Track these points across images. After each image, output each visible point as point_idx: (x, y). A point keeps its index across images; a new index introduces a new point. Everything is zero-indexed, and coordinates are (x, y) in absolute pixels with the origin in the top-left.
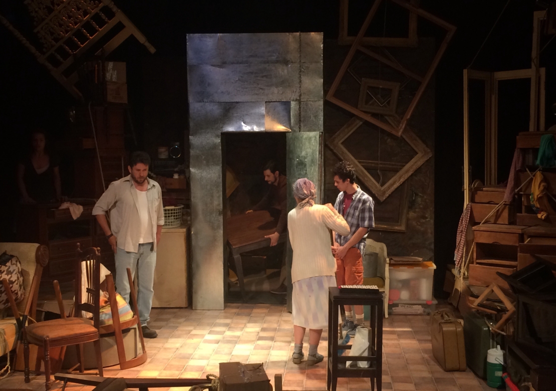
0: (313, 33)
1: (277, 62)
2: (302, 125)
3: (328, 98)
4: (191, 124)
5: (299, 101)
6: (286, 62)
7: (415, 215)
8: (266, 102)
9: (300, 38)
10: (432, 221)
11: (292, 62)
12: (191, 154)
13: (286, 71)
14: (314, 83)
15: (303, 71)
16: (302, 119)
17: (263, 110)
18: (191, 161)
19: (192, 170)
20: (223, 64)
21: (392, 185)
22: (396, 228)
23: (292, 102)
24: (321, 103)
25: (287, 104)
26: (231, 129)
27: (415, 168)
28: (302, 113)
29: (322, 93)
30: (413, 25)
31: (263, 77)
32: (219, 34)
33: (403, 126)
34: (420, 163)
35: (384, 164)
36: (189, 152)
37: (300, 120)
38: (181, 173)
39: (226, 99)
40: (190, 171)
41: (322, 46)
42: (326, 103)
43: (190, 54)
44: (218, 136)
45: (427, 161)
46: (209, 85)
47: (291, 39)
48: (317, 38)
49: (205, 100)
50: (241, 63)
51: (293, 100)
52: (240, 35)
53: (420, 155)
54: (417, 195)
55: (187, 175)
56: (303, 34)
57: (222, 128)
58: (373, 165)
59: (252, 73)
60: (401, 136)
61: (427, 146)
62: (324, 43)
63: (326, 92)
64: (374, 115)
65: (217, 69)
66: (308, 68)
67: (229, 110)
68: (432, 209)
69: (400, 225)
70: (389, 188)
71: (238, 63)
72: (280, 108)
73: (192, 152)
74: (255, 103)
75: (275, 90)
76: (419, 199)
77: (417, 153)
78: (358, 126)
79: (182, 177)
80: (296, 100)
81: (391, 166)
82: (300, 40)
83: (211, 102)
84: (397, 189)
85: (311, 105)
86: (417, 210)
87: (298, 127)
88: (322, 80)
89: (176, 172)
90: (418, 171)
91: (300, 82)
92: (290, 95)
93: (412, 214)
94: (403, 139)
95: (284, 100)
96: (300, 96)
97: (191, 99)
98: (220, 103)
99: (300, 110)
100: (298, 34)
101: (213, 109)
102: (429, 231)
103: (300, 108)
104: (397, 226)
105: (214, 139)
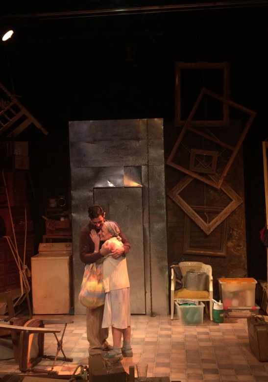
0: (156, 119)
1: (132, 139)
2: (150, 182)
3: (168, 163)
4: (72, 183)
5: (148, 165)
6: (138, 139)
7: (232, 244)
8: (124, 167)
9: (147, 122)
10: (245, 249)
11: (142, 139)
12: (73, 204)
13: (138, 145)
14: (158, 153)
15: (150, 145)
16: (150, 178)
17: (122, 172)
18: (72, 208)
19: (74, 215)
20: (94, 141)
21: (215, 223)
22: (219, 253)
23: (142, 166)
24: (163, 166)
25: (139, 168)
26: (100, 185)
27: (231, 210)
28: (150, 174)
29: (164, 159)
30: (226, 112)
31: (122, 149)
32: (91, 121)
33: (221, 181)
34: (234, 207)
35: (209, 208)
36: (71, 203)
37: (148, 179)
38: (65, 217)
39: (96, 165)
40: (72, 216)
41: (163, 127)
42: (167, 167)
43: (71, 135)
44: (91, 191)
45: (239, 206)
46: (85, 155)
47: (141, 123)
48: (159, 122)
49: (82, 166)
50: (106, 140)
51: (143, 165)
52: (106, 121)
53: (234, 201)
54: (233, 230)
55: (70, 218)
56: (150, 120)
57: (94, 185)
58: (201, 209)
59: (114, 147)
60: (220, 189)
61: (239, 195)
62: (164, 126)
63: (166, 159)
64: (201, 174)
65: (90, 145)
66: (153, 142)
67: (99, 173)
68: (244, 239)
69: (222, 252)
70: (213, 225)
71: (104, 140)
72: (134, 170)
73: (73, 202)
74: (117, 168)
75: (131, 158)
76: (235, 233)
77: (232, 200)
78: (189, 182)
79: (67, 219)
80: (146, 165)
81: (214, 210)
82: (147, 124)
83: (86, 167)
84: (218, 226)
85: (156, 168)
86: (234, 241)
87: (147, 183)
88: (163, 151)
89: (63, 216)
90: (233, 213)
91: (148, 152)
92: (141, 162)
93: (230, 244)
94: (222, 190)
95: (137, 165)
96: (148, 162)
97: (72, 166)
98: (92, 168)
99: (148, 172)
100: (146, 119)
101: (88, 172)
102: (243, 255)
103: (148, 170)
104: (220, 252)
105: (88, 193)
